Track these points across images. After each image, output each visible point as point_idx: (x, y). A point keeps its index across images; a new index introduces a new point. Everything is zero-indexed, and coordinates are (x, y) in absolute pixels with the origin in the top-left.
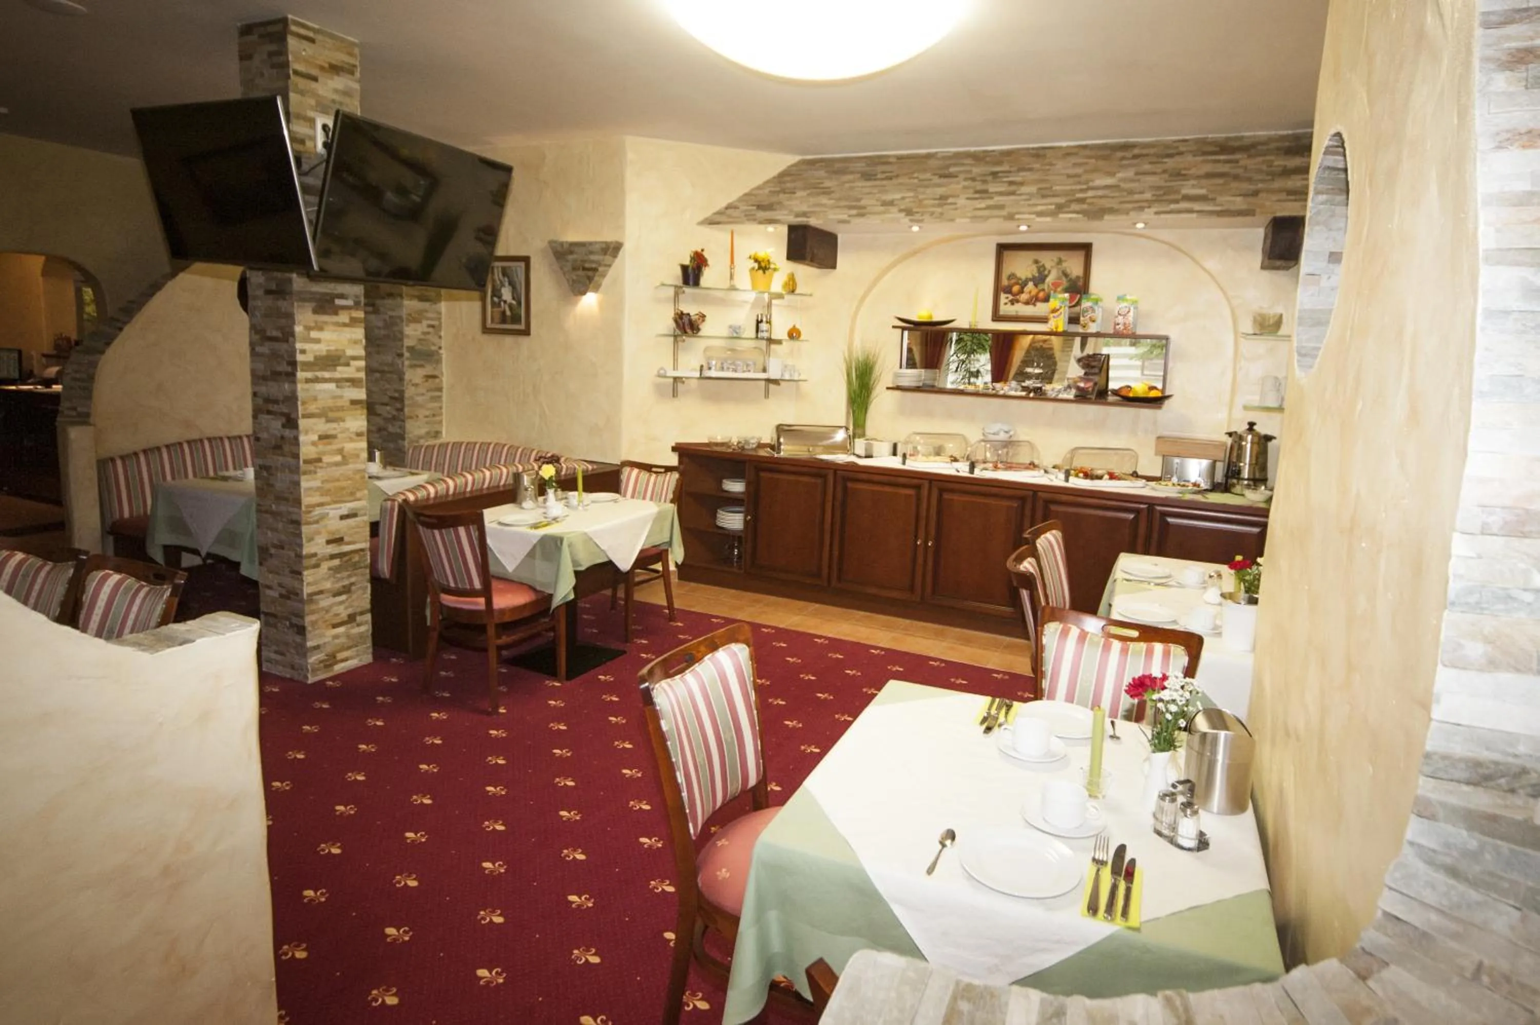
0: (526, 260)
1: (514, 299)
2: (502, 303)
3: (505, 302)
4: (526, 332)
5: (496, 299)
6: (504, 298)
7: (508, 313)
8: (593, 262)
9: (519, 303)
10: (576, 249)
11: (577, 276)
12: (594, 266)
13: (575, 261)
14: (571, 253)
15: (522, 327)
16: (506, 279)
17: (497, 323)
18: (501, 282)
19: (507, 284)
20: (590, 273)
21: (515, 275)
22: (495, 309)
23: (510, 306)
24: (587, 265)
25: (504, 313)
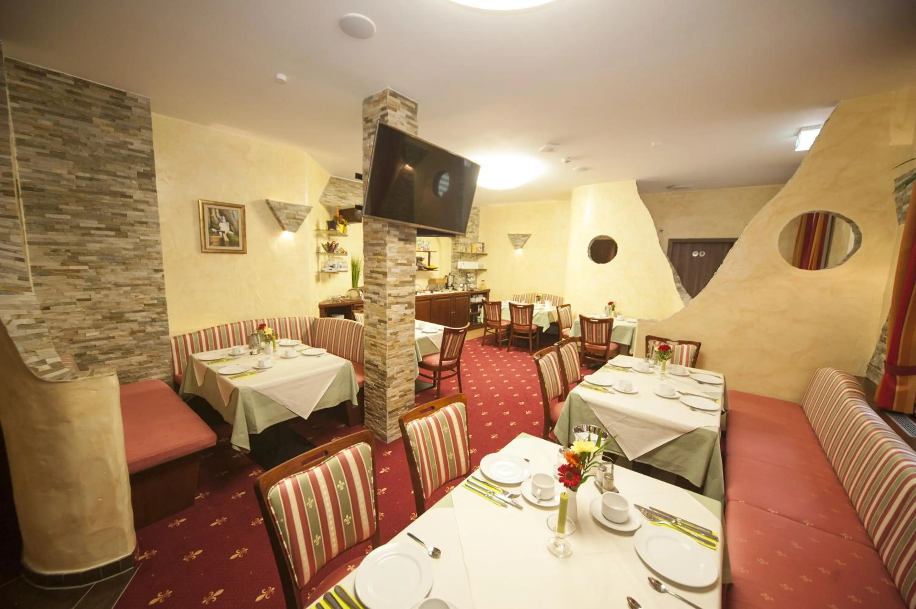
0: (242, 207)
1: (231, 230)
2: (220, 233)
3: (223, 232)
4: (243, 252)
5: (214, 230)
6: (222, 229)
7: (226, 239)
8: (301, 215)
9: (237, 233)
10: (289, 207)
11: (289, 222)
12: (301, 217)
13: (289, 214)
14: (286, 209)
15: (240, 248)
16: (224, 217)
17: (216, 246)
18: (219, 219)
19: (224, 220)
20: (299, 221)
21: (232, 215)
22: (214, 237)
23: (228, 235)
24: (297, 217)
25: (222, 239)
